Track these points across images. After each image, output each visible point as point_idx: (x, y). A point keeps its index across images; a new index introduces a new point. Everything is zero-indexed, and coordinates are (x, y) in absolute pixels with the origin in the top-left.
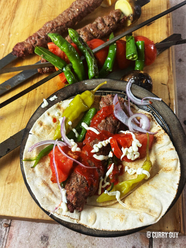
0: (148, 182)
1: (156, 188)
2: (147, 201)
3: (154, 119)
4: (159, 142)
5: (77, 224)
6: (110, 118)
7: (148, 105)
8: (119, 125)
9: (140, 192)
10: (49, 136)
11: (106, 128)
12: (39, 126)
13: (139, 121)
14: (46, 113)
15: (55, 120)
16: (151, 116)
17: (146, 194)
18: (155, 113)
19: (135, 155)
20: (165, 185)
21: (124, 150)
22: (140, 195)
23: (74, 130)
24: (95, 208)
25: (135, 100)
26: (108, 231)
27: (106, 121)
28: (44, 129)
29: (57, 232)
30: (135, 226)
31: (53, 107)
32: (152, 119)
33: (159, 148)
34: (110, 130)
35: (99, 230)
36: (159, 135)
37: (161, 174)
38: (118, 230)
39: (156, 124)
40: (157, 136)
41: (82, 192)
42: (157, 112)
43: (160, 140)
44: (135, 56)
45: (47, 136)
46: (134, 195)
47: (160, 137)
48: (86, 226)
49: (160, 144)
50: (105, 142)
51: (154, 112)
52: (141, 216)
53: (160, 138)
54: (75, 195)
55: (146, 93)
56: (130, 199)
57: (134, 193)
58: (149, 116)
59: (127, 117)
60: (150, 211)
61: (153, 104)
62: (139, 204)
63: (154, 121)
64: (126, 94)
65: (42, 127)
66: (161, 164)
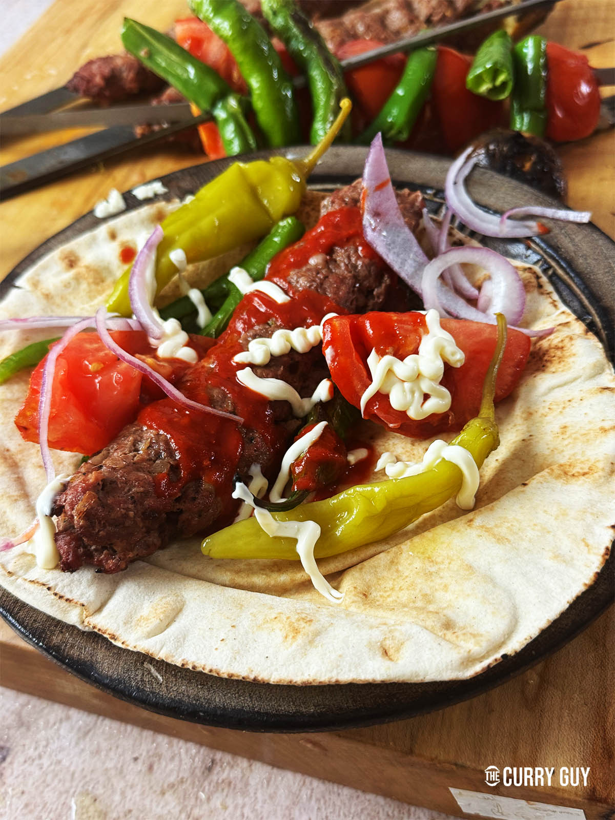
0: (470, 516)
1: (500, 540)
2: (446, 587)
3: (549, 288)
4: (552, 368)
5: (80, 627)
6: (346, 251)
7: (529, 238)
8: (383, 285)
9: (423, 553)
10: (91, 306)
11: (322, 284)
12: (60, 266)
13: (479, 288)
14: (102, 231)
15: (128, 255)
16: (535, 273)
17: (447, 562)
18: (557, 267)
19: (426, 397)
20: (549, 532)
21: (377, 364)
22: (418, 564)
23: (195, 295)
24: (190, 582)
25: (476, 216)
26: (206, 671)
27: (330, 261)
28: (77, 278)
29: (52, 738)
30: (350, 671)
31: (139, 213)
32: (540, 286)
33: (551, 389)
34: (336, 293)
35: (169, 661)
36: (559, 339)
37: (539, 485)
38: (260, 678)
39: (555, 306)
40: (550, 345)
41: (135, 486)
42: (562, 263)
43: (560, 358)
44: (502, 78)
45: (82, 306)
46: (392, 562)
47: (562, 348)
48: (113, 637)
49: (555, 375)
50: (305, 335)
51: (553, 264)
52: (397, 634)
53: (559, 353)
54: (92, 484)
55: (526, 198)
56: (368, 577)
57: (396, 553)
58: (527, 275)
59: (422, 258)
60: (448, 625)
61: (552, 234)
62: (404, 596)
63: (549, 294)
64: (444, 198)
65: (73, 272)
66: (547, 452)
